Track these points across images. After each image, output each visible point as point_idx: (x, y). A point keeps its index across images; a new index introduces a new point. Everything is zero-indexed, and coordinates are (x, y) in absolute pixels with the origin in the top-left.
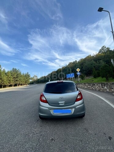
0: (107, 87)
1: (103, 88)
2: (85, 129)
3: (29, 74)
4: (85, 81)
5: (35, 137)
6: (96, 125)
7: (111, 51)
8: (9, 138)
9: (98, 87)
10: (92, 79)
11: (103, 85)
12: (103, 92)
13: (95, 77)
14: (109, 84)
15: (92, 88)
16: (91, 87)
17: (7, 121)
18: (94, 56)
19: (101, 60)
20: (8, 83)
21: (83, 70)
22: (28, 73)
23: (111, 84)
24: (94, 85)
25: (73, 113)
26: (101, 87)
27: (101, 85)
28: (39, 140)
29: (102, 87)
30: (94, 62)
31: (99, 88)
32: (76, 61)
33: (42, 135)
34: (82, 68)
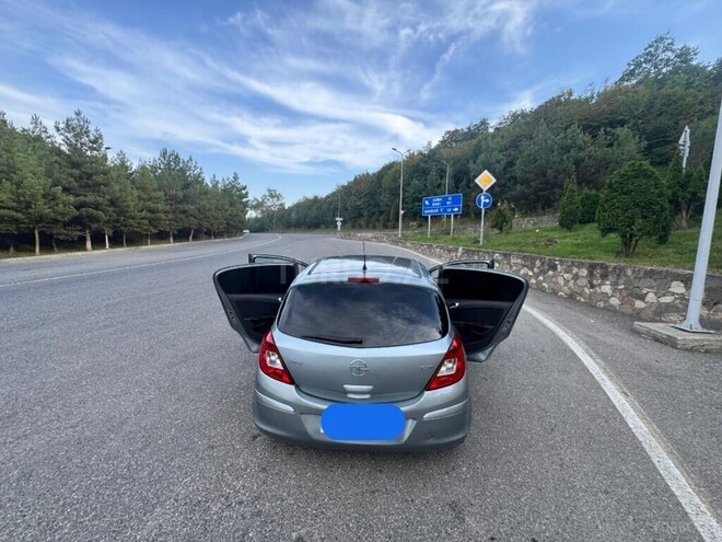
0: (614, 284)
1: (592, 286)
2: (453, 506)
3: (242, 182)
4: (511, 238)
5: (232, 518)
6: (508, 489)
7: (697, 70)
8: (127, 509)
9: (566, 281)
10: (551, 234)
11: (598, 272)
12: (590, 305)
13: (567, 224)
14: (629, 272)
15: (539, 283)
16: (536, 276)
17: (127, 428)
18: (587, 100)
19: (622, 123)
20: (146, 222)
21: (515, 178)
22: (236, 178)
23: (642, 273)
24: (554, 268)
25: (406, 436)
26: (585, 282)
27: (584, 272)
28: (243, 535)
29: (590, 283)
30: (583, 138)
31: (571, 283)
32: (484, 123)
33: (259, 514)
34: (511, 164)
